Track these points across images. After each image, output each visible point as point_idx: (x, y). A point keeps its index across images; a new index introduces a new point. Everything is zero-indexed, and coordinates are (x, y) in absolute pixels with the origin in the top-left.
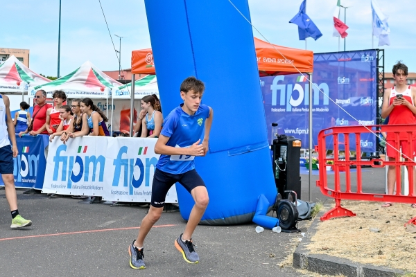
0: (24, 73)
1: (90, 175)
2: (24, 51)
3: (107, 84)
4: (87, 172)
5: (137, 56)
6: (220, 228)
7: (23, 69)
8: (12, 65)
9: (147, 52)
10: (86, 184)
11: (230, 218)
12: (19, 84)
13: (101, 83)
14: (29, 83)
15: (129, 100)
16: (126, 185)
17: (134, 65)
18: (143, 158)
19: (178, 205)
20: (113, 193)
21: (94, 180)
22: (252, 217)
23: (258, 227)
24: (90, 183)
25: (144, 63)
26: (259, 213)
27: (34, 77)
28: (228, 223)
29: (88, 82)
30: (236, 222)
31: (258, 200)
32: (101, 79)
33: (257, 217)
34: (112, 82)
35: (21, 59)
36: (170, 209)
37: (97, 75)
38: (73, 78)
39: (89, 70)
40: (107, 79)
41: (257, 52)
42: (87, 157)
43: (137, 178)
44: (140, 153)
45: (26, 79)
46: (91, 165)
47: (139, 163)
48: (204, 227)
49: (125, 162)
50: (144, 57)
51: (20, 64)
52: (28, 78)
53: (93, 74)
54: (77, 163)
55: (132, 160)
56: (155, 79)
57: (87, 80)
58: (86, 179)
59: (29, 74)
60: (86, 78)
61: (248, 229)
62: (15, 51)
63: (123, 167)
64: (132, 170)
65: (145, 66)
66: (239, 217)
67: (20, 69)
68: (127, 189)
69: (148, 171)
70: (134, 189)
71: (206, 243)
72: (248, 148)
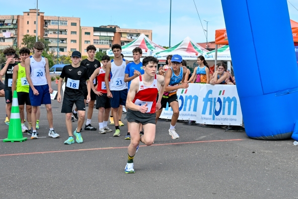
0: (149, 44)
1: (187, 107)
2: (149, 31)
3: (199, 51)
4: (186, 105)
5: (218, 33)
6: (271, 142)
7: (149, 42)
8: (142, 39)
9: (225, 31)
10: (185, 112)
11: (277, 135)
12: (146, 51)
13: (196, 50)
14: (152, 51)
15: (214, 61)
16: (210, 114)
17: (217, 39)
18: (222, 97)
19: (244, 127)
20: (202, 118)
21: (189, 110)
22: (291, 135)
23: (295, 142)
24: (187, 112)
25: (223, 38)
26: (295, 132)
27: (155, 47)
28: (276, 138)
29: (188, 50)
30: (281, 138)
31: (295, 124)
32: (196, 48)
33: (294, 135)
34: (203, 50)
35: (147, 36)
36: (239, 129)
37: (194, 45)
38: (178, 47)
39: (188, 42)
40: (200, 48)
41: (293, 30)
42: (186, 96)
43: (218, 110)
44: (220, 94)
45: (151, 48)
46: (189, 101)
47: (219, 100)
48: (261, 141)
49: (210, 100)
50: (223, 34)
51: (147, 39)
52: (152, 47)
53: (191, 45)
54: (180, 100)
55: (215, 99)
56: (229, 48)
57: (188, 49)
58: (185, 110)
59: (152, 45)
60: (187, 47)
61: (288, 143)
62: (144, 31)
63: (209, 103)
64: (215, 105)
65: (224, 40)
66: (283, 135)
67: (147, 42)
68: (211, 117)
69: (224, 105)
70: (216, 117)
71: (262, 151)
72: (288, 91)
